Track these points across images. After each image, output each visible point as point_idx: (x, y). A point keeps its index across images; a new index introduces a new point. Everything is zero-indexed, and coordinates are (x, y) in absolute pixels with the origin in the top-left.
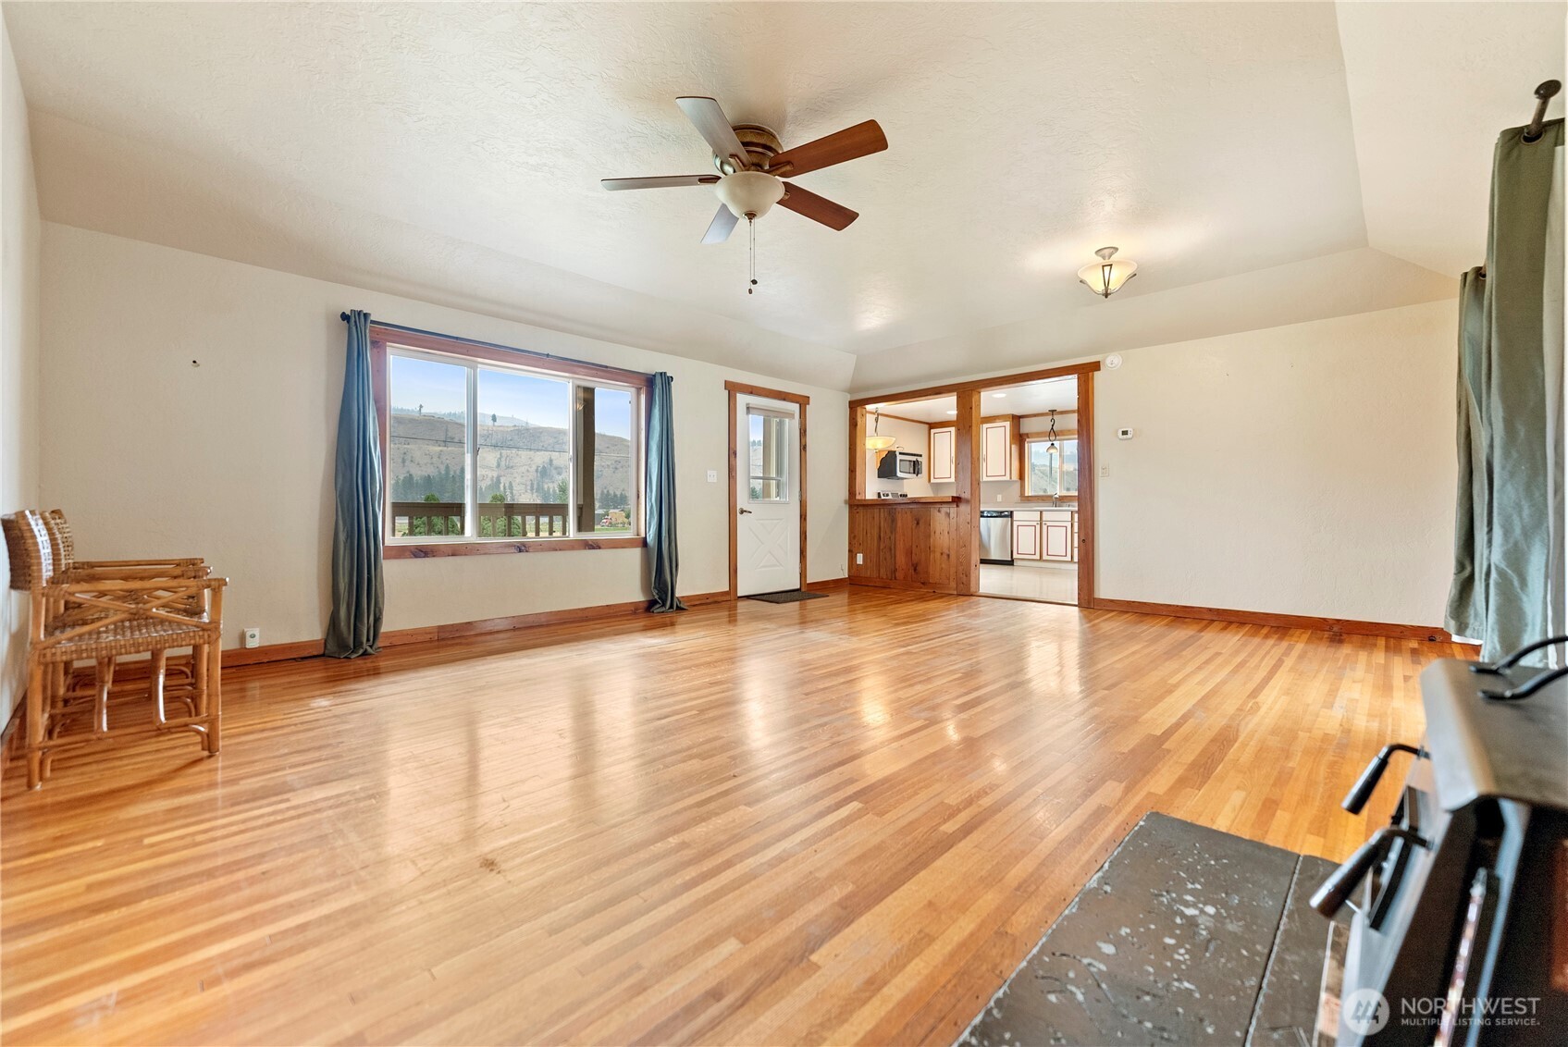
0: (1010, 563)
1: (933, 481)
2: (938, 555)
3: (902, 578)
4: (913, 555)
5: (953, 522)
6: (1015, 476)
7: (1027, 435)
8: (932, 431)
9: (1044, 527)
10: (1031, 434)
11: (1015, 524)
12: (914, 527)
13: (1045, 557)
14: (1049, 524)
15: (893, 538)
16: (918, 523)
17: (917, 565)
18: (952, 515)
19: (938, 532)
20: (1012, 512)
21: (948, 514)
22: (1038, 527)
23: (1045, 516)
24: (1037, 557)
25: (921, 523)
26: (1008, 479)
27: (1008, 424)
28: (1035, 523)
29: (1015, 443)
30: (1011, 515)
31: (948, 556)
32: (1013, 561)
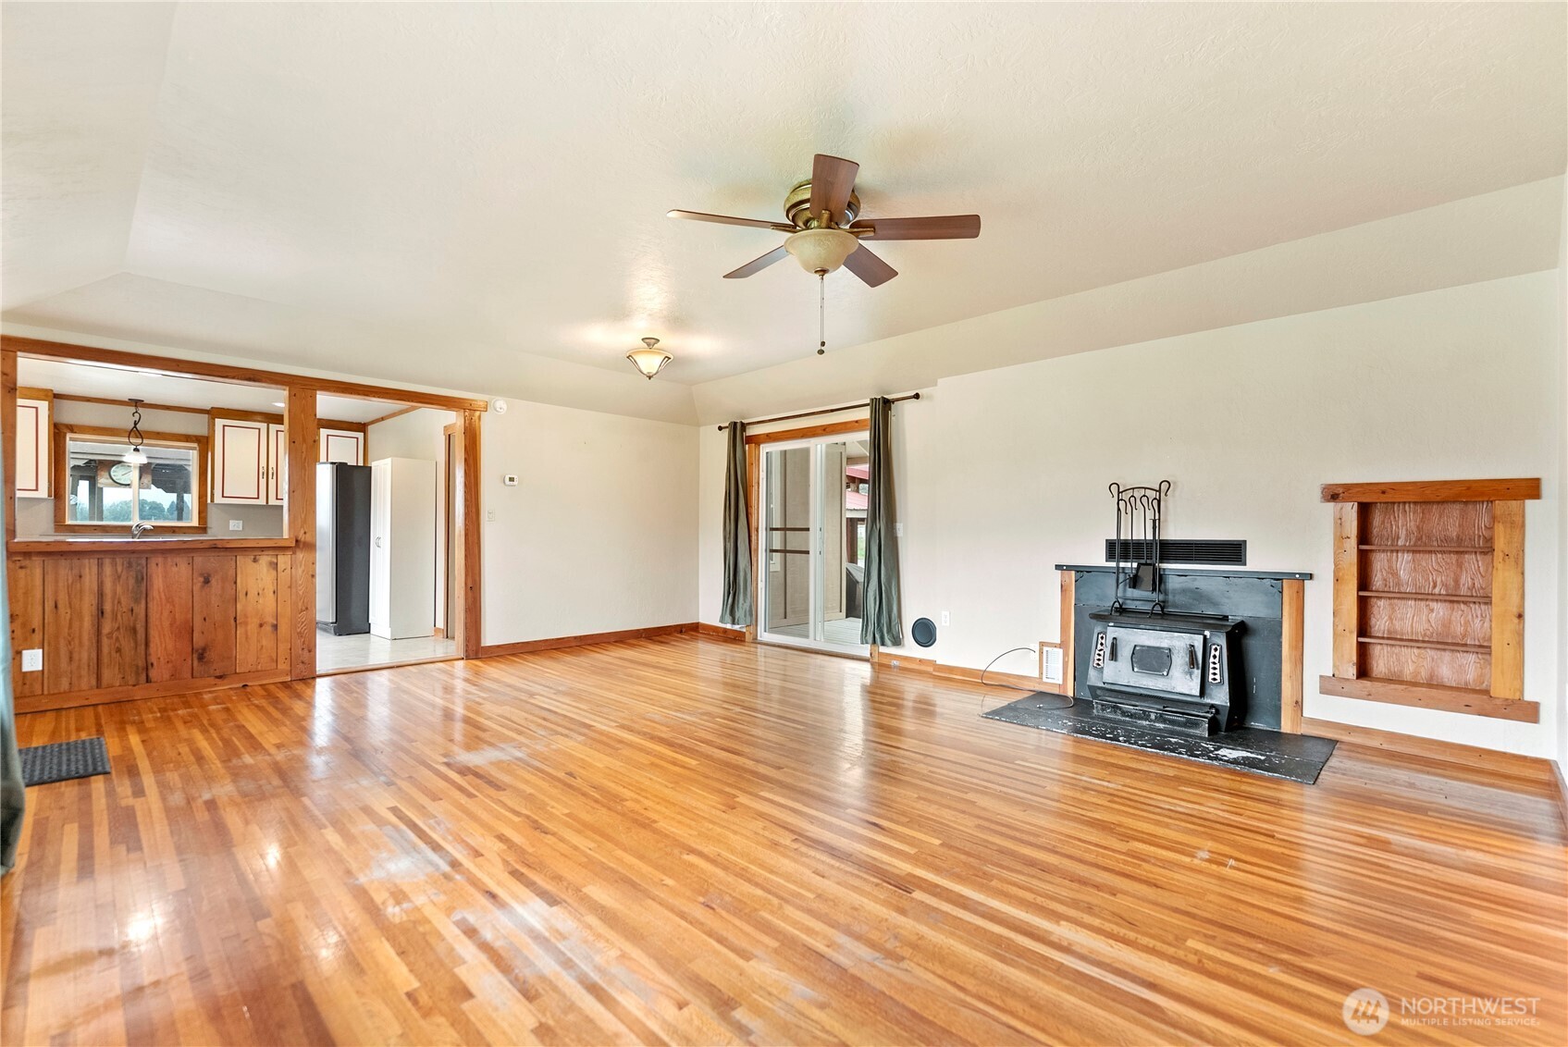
2: (252, 627)
3: (166, 676)
4: (196, 635)
5: (284, 577)
12: (196, 588)
15: (140, 610)
16: (207, 581)
17: (204, 649)
18: (281, 567)
19: (252, 593)
21: (275, 566)
25: (213, 581)
31: (275, 627)
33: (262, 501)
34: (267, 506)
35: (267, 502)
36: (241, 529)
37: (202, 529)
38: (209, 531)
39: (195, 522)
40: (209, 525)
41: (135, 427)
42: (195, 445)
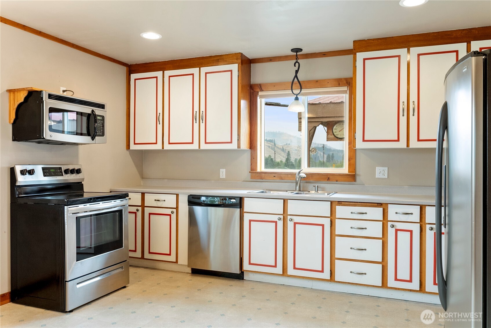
0: (240, 277)
1: (133, 147)
6: (245, 144)
7: (261, 87)
8: (133, 76)
9: (290, 225)
10: (266, 85)
11: (247, 217)
13: (291, 271)
14: (297, 219)
20: (241, 199)
22: (280, 224)
23: (293, 207)
24: (279, 270)
26: (236, 147)
27: (235, 67)
28: (275, 218)
29: (244, 99)
30: (240, 203)
32: (242, 273)
33: (402, 144)
34: (408, 150)
35: (408, 145)
36: (386, 177)
37: (352, 177)
38: (358, 178)
39: (345, 170)
40: (357, 173)
41: (296, 76)
42: (345, 88)
